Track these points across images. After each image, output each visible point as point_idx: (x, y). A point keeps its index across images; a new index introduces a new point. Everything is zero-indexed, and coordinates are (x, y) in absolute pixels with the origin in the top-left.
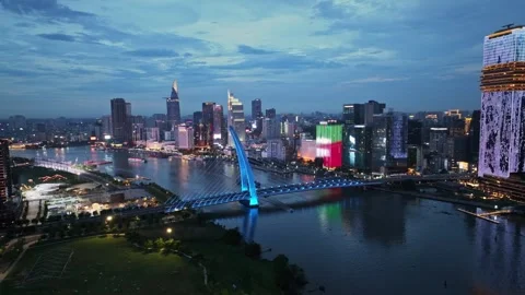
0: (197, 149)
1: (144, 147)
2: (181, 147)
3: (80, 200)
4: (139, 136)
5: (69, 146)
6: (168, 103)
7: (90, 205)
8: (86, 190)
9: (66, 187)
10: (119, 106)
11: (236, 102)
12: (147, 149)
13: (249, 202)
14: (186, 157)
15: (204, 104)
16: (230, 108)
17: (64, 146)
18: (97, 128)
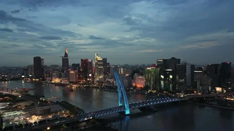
0: (79, 81)
1: (51, 80)
2: (71, 80)
3: (23, 113)
4: (48, 75)
5: (10, 80)
6: (63, 59)
7: (30, 117)
8: (25, 106)
9: (12, 105)
10: (38, 60)
11: (99, 59)
12: (53, 82)
13: (125, 112)
14: (75, 86)
15: (82, 60)
16: (96, 61)
17: (8, 81)
18: (25, 71)
